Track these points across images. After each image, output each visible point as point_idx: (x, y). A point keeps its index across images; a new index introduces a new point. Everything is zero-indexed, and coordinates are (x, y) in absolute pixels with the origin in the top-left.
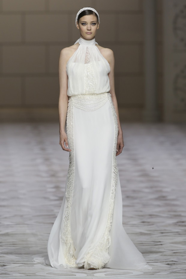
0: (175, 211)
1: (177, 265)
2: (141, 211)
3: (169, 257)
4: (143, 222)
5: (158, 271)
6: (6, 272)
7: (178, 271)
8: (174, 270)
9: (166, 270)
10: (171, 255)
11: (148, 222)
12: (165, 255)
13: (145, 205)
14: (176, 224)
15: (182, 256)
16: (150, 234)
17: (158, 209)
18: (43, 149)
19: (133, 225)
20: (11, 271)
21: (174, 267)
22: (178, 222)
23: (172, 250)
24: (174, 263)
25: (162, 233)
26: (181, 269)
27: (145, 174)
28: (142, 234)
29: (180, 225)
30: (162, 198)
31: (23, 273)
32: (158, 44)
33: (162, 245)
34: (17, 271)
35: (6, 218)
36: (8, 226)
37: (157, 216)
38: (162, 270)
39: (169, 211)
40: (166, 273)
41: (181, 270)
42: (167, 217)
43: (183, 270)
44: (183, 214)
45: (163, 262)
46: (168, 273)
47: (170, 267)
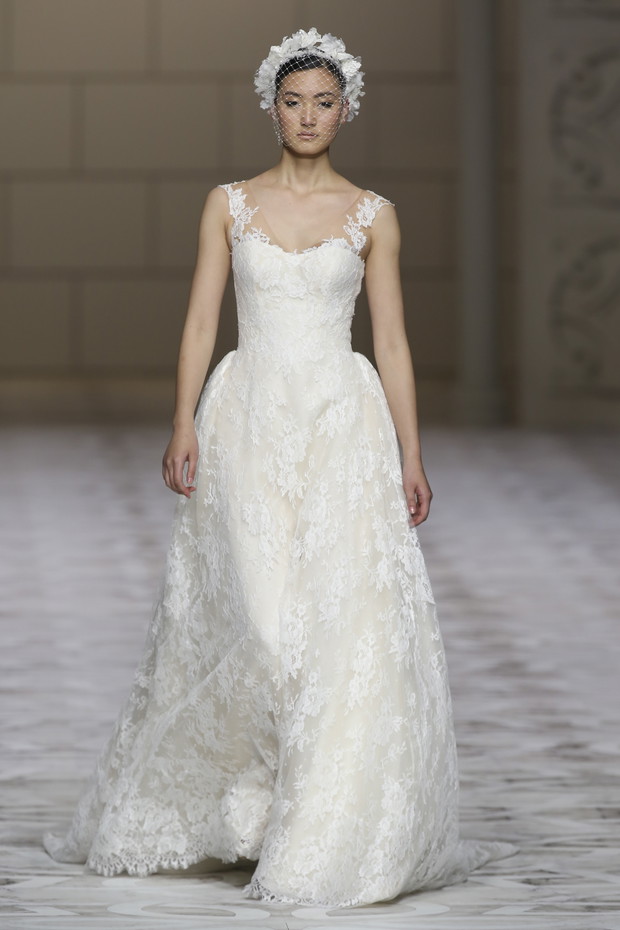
0: (552, 712)
1: (554, 884)
3: (530, 858)
5: (496, 903)
6: (15, 902)
7: (558, 904)
8: (547, 901)
9: (520, 900)
10: (537, 853)
11: (467, 747)
14: (553, 753)
15: (573, 854)
18: (136, 510)
20: (31, 901)
21: (546, 889)
22: (560, 747)
23: (541, 837)
24: (547, 879)
25: (510, 781)
26: (569, 898)
27: (457, 593)
29: (566, 757)
30: (512, 668)
31: (68, 907)
32: (503, 177)
33: (508, 818)
34: (48, 900)
36: (22, 756)
37: (494, 727)
38: (507, 900)
39: (534, 711)
40: (520, 910)
41: (569, 901)
42: (526, 731)
43: (576, 901)
44: (576, 721)
45: (512, 874)
46: (528, 909)
47: (534, 890)
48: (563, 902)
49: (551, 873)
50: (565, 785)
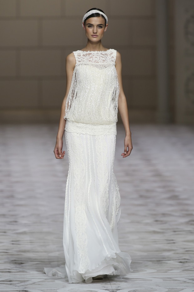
0: (187, 210)
1: (189, 263)
2: (154, 210)
3: (181, 255)
4: (157, 221)
7: (190, 269)
8: (187, 268)
9: (178, 268)
10: (183, 253)
11: (161, 221)
12: (177, 253)
13: (158, 205)
14: (188, 223)
16: (163, 233)
17: (171, 208)
19: (147, 224)
21: (186, 265)
22: (190, 221)
23: (185, 249)
24: (187, 262)
25: (175, 231)
27: (158, 174)
28: (155, 232)
29: (192, 224)
30: (174, 197)
33: (174, 243)
35: (23, 217)
37: (170, 215)
38: (175, 268)
39: (182, 210)
40: (178, 271)
42: (180, 216)
45: (176, 260)
46: (181, 271)
47: (183, 265)
48: (191, 268)
49: (187, 259)
50: (192, 233)
